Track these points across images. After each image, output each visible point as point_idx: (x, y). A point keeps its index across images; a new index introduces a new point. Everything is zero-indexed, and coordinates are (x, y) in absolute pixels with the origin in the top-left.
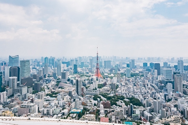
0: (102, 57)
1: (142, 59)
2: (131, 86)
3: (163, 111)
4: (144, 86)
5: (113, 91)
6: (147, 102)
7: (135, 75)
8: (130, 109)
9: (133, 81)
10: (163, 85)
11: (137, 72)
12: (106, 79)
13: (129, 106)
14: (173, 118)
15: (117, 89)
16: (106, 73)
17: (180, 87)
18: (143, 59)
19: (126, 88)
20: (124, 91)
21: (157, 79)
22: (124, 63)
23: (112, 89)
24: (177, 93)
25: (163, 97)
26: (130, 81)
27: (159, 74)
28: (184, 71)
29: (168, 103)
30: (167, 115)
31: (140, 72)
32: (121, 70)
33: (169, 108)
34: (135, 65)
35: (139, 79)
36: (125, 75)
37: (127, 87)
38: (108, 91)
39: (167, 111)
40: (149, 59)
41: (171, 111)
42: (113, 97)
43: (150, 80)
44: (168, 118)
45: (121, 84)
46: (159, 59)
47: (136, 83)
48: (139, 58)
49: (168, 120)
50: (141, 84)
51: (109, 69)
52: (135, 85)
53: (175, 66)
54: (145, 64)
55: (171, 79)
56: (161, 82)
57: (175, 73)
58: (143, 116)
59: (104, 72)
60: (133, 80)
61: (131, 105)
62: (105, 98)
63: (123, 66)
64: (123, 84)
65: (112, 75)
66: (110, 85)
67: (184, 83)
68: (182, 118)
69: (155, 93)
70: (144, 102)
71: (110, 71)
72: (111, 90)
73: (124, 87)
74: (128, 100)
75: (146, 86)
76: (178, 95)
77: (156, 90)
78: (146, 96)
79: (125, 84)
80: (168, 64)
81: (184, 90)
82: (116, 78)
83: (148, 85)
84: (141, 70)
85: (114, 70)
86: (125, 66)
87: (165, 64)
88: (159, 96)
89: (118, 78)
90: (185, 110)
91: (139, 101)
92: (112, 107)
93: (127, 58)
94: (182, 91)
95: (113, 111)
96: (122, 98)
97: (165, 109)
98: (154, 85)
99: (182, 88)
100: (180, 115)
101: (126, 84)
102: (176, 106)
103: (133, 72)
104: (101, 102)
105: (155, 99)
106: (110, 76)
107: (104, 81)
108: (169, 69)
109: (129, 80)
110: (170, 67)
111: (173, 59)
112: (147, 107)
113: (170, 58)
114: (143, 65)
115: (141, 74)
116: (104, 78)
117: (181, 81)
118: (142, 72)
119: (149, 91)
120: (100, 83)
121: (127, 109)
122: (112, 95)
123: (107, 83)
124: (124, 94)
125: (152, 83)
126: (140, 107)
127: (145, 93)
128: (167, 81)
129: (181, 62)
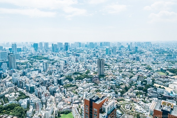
14: (7, 90)
17: (14, 65)
24: (11, 70)
28: (17, 52)
30: (2, 90)
33: (5, 83)
39: (2, 87)
41: (6, 85)
44: (3, 92)
49: (3, 93)
53: (10, 49)
55: (6, 60)
57: (9, 54)
67: (17, 61)
68: (15, 88)
76: (12, 72)
80: (4, 47)
81: (17, 66)
90: (18, 81)
94: (16, 67)
99: (16, 66)
100: (14, 86)
102: (10, 81)
108: (4, 51)
110: (6, 50)
111: (8, 44)
113: (6, 43)
117: (14, 60)
128: (2, 61)
129: (14, 45)
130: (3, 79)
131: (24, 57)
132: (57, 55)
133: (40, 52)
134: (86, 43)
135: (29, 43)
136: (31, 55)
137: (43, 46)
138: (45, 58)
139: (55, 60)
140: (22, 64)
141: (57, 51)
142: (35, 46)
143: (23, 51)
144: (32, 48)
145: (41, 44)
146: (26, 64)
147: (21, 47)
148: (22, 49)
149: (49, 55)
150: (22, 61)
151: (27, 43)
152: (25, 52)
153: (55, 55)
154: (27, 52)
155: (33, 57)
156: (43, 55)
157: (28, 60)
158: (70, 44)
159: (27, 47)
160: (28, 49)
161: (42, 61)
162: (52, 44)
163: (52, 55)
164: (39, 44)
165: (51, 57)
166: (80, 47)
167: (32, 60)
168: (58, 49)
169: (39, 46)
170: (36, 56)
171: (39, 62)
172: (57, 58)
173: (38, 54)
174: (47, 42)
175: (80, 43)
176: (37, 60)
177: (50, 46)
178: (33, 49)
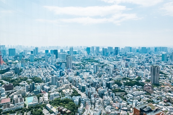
0: (6, 46)
1: (44, 47)
2: (34, 69)
3: (58, 83)
4: (45, 67)
5: (17, 74)
6: (47, 79)
7: (38, 60)
8: (32, 87)
9: (36, 65)
10: (59, 65)
11: (40, 57)
12: (9, 65)
13: (31, 84)
14: (64, 86)
15: (21, 73)
16: (10, 60)
17: (71, 65)
18: (46, 47)
19: (29, 71)
20: (28, 73)
21: (55, 61)
22: (29, 51)
23: (16, 73)
24: (68, 69)
25: (59, 74)
26: (34, 65)
27: (57, 57)
28: (73, 54)
29: (62, 77)
30: (61, 85)
31: (42, 57)
32: (25, 56)
33: (63, 80)
34: (39, 52)
35: (41, 63)
36: (29, 60)
37: (31, 70)
38: (12, 75)
39: (61, 83)
40: (50, 47)
41: (64, 82)
42: (16, 79)
43: (50, 63)
45: (25, 68)
46: (57, 47)
47: (39, 66)
48: (42, 47)
49: (61, 88)
50: (42, 66)
51: (13, 57)
52: (38, 68)
53: (68, 52)
54: (47, 51)
55: (65, 61)
56: (58, 63)
57: (67, 56)
58: (43, 90)
59: (8, 59)
60: (36, 63)
61: (33, 83)
62: (8, 81)
63: (28, 53)
64: (27, 68)
65: (17, 61)
66: (14, 69)
67: (73, 63)
68: (70, 85)
69: (53, 71)
70: (45, 79)
71: (14, 58)
72: (14, 74)
73: (28, 70)
74: (30, 80)
75: (47, 67)
76: (69, 71)
77: (54, 69)
78: (46, 75)
79: (28, 68)
80: (64, 50)
81: (73, 67)
82: (21, 63)
83: (48, 67)
84: (43, 56)
85: (19, 57)
86: (30, 53)
87: (62, 50)
88: (56, 73)
89: (22, 63)
90: (72, 80)
91: (41, 79)
92: (15, 88)
93: (31, 46)
95: (16, 91)
96: (25, 79)
97: (59, 81)
98: (52, 66)
100: (69, 84)
101: (30, 67)
102: (67, 78)
103: (37, 58)
104: (3, 85)
105: (53, 75)
106: (14, 62)
107: (8, 67)
108: (64, 53)
109: (32, 64)
110: (65, 53)
111: (67, 47)
112: (47, 82)
113: (65, 47)
114: (45, 52)
115: (43, 59)
116: (8, 65)
117: (71, 61)
118: (44, 57)
119: (49, 70)
120: (3, 69)
121: (29, 87)
122: (15, 78)
123: (11, 68)
124: (27, 76)
125: (52, 65)
126: (41, 83)
127: (46, 73)
128: (62, 62)
129: (72, 49)
130: (62, 76)
131: (78, 59)
132: (106, 58)
133: (91, 55)
134: (137, 48)
135: (83, 47)
136: (84, 58)
137: (95, 50)
138: (96, 61)
139: (105, 63)
140: (77, 65)
141: (107, 55)
142: (88, 49)
143: (78, 54)
144: (85, 51)
145: (93, 48)
146: (80, 65)
147: (77, 51)
148: (77, 52)
149: (100, 58)
150: (77, 63)
151: (81, 47)
152: (79, 55)
153: (105, 59)
154: (81, 55)
155: (86, 60)
156: (94, 58)
157: (82, 62)
158: (120, 49)
159: (81, 50)
160: (82, 52)
161: (94, 64)
162: (103, 49)
163: (102, 59)
164: (91, 48)
165: (102, 60)
166: (131, 51)
167: (84, 62)
168: (108, 53)
169: (91, 50)
170: (88, 58)
171: (90, 65)
172: (107, 62)
173: (90, 57)
174: (98, 46)
175: (131, 48)
176: (89, 63)
177: (101, 50)
178: (85, 53)
